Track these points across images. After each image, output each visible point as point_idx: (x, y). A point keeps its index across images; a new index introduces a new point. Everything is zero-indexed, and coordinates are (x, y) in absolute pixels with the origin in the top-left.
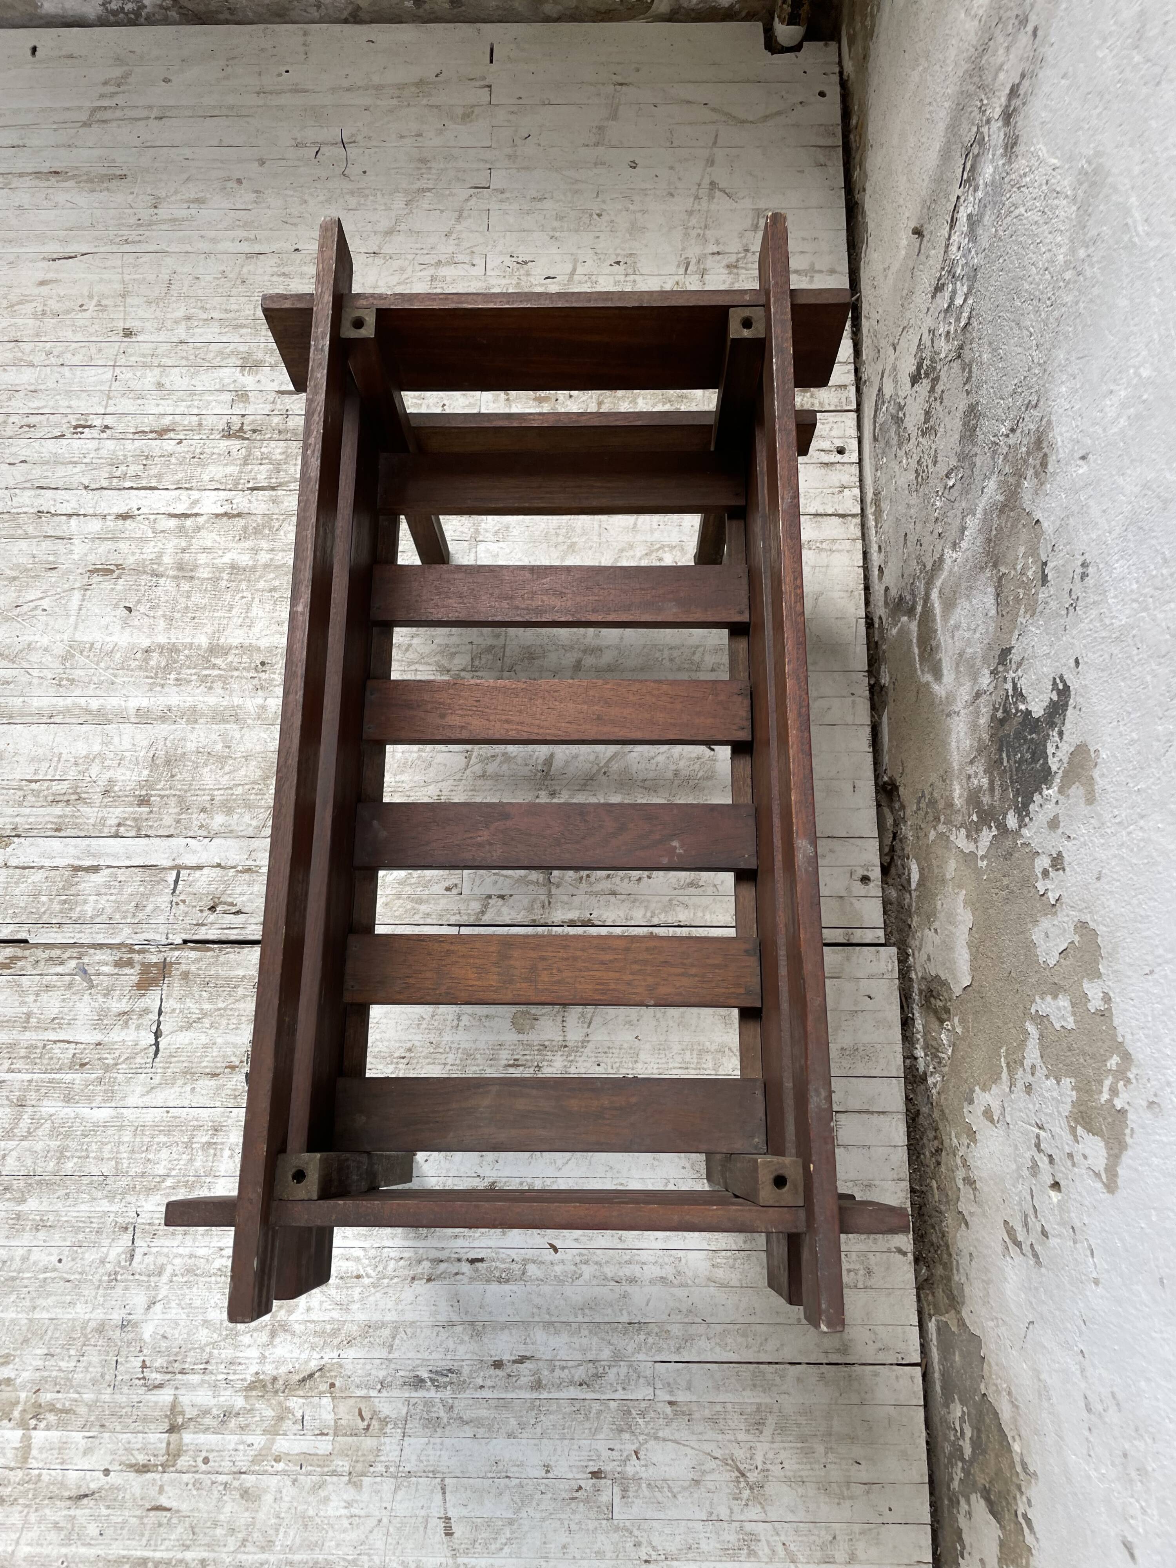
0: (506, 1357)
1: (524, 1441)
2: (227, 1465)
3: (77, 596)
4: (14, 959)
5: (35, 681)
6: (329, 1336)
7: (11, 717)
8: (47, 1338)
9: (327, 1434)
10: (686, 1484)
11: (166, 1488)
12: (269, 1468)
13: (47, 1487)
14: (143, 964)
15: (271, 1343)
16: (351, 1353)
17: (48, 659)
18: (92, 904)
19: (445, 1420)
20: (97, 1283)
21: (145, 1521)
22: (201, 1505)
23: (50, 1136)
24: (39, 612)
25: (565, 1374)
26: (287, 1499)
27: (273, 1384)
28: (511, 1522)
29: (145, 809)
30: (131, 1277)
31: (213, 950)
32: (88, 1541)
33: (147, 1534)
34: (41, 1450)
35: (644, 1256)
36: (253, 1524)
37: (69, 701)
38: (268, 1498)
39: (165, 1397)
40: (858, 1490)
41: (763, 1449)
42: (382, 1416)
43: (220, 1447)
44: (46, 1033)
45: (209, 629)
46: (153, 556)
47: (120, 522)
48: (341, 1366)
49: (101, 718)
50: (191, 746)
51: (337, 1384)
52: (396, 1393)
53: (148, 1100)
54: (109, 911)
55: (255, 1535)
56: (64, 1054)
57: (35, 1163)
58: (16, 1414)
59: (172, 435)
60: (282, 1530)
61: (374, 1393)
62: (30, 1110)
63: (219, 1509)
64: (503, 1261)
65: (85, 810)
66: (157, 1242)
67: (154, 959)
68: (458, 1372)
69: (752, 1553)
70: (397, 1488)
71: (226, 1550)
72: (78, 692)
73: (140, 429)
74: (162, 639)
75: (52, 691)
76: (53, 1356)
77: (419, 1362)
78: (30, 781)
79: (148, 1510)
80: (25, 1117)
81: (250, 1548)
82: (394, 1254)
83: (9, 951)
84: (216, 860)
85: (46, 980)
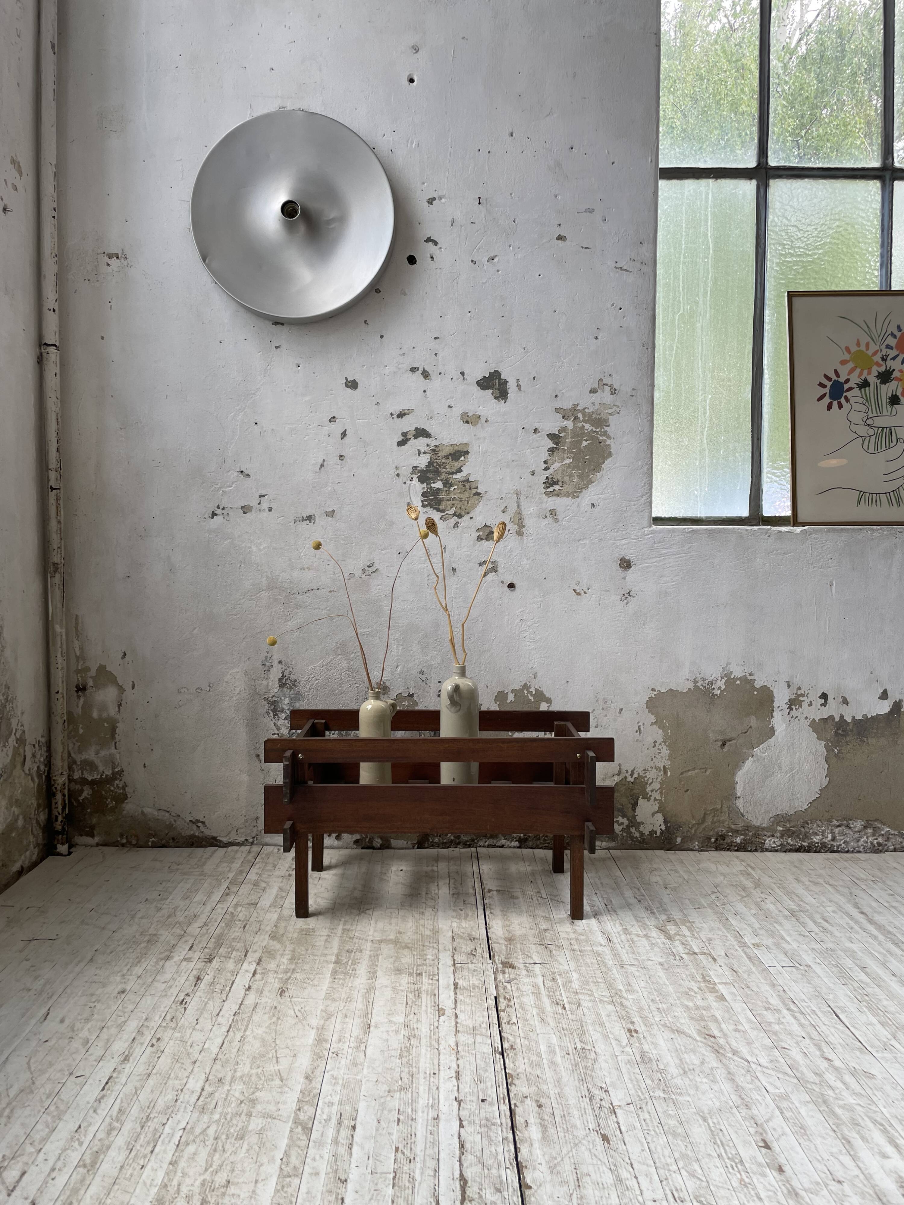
0: (636, 900)
2: (702, 944)
3: (295, 999)
11: (718, 954)
13: (735, 978)
14: (503, 968)
15: (652, 937)
16: (648, 923)
18: (474, 982)
20: (648, 971)
21: (732, 957)
22: (720, 948)
23: (589, 985)
24: (302, 1011)
28: (689, 899)
29: (424, 974)
31: (494, 954)
32: (749, 969)
34: (722, 980)
37: (360, 998)
38: (708, 936)
39: (684, 956)
40: (648, 858)
46: (277, 980)
47: (251, 991)
49: (370, 989)
50: (390, 966)
53: (566, 964)
56: (549, 984)
58: (711, 986)
59: (200, 977)
65: (423, 989)
67: (500, 966)
72: (355, 996)
73: (193, 985)
74: (328, 976)
75: (354, 1003)
78: (407, 1004)
79: (729, 957)
80: (582, 991)
81: (727, 938)
83: (501, 1000)
84: (450, 957)
85: (514, 989)
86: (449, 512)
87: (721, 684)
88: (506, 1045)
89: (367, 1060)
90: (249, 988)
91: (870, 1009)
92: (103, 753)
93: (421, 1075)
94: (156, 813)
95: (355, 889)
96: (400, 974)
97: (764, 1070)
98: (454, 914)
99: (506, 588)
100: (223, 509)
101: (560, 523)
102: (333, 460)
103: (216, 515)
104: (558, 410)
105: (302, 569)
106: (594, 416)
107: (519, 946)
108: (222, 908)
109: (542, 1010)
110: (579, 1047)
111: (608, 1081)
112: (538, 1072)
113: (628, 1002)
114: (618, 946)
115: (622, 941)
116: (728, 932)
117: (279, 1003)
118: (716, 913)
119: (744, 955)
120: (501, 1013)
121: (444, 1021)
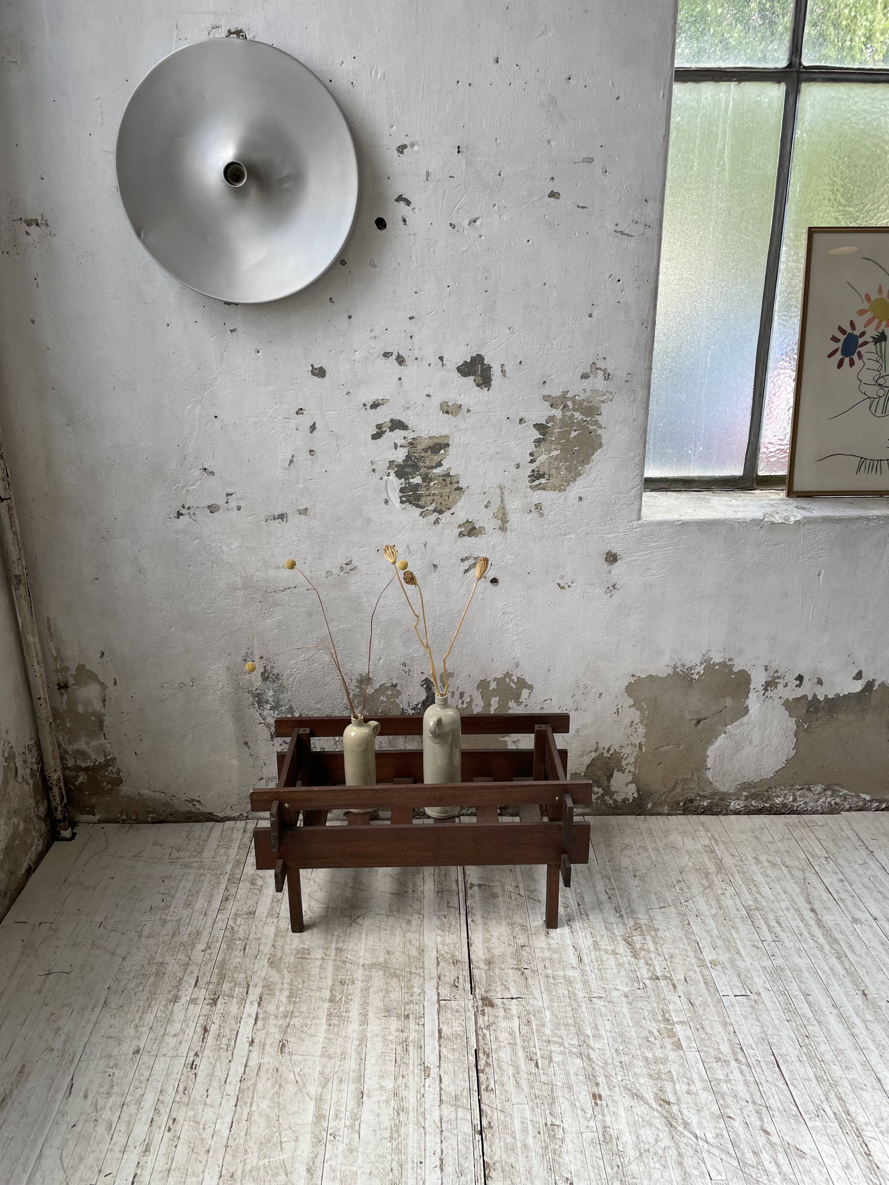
0: (607, 896)
1: (631, 891)
2: (664, 962)
3: (294, 1057)
4: (484, 1053)
5: (341, 1069)
6: (613, 939)
9: (645, 937)
10: (631, 859)
11: (678, 978)
12: (661, 952)
13: (692, 1014)
14: (483, 1006)
15: (620, 954)
16: (617, 933)
17: (329, 1066)
18: (457, 1029)
19: (631, 909)
20: (614, 1007)
21: (691, 984)
22: (680, 968)
23: (560, 1030)
24: (302, 1073)
25: (608, 883)
26: (669, 947)
27: (633, 952)
28: (655, 894)
29: (411, 1016)
30: (609, 997)
31: (475, 985)
32: (705, 1000)
33: (695, 982)
34: (679, 1018)
36: (680, 954)
37: (354, 1053)
38: (671, 951)
39: (648, 982)
40: (621, 828)
41: (616, 844)
42: (634, 924)
43: (659, 965)
45: (321, 1002)
46: (277, 1029)
47: (254, 1044)
48: (622, 935)
49: (363, 1040)
50: (381, 1004)
51: (628, 936)
52: (626, 921)
53: (540, 1000)
54: (459, 1022)
55: (684, 953)
56: (525, 1029)
57: (572, 1034)
58: (669, 1027)
59: (208, 1026)
60: (679, 947)
61: (628, 927)
62: (551, 1039)
63: (679, 964)
65: (411, 1038)
66: (594, 991)
67: (480, 1003)
68: (615, 907)
69: (645, 847)
70: (655, 920)
72: (349, 1050)
73: (201, 1040)
74: (324, 1021)
75: (348, 1061)
77: (615, 916)
78: (396, 1062)
81: (688, 954)
82: (581, 924)
83: (481, 1055)
84: (435, 990)
85: (493, 1039)
86: (429, 508)
87: (701, 669)
88: (485, 1123)
89: (361, 1143)
90: (252, 1041)
91: (810, 1057)
92: (94, 743)
93: (410, 1165)
94: (152, 794)
95: (346, 884)
96: (390, 1016)
97: (710, 1148)
98: (438, 923)
99: (489, 583)
100: (189, 508)
101: (545, 517)
102: (303, 456)
103: (182, 515)
104: (546, 398)
105: (278, 568)
106: (585, 404)
107: (497, 971)
108: (223, 921)
109: (517, 1069)
110: (549, 1123)
111: (573, 1168)
112: (512, 1160)
113: (594, 1054)
114: (588, 968)
115: (592, 961)
116: (689, 944)
117: (280, 1063)
118: (679, 914)
119: (701, 979)
120: (481, 1075)
121: (430, 1087)
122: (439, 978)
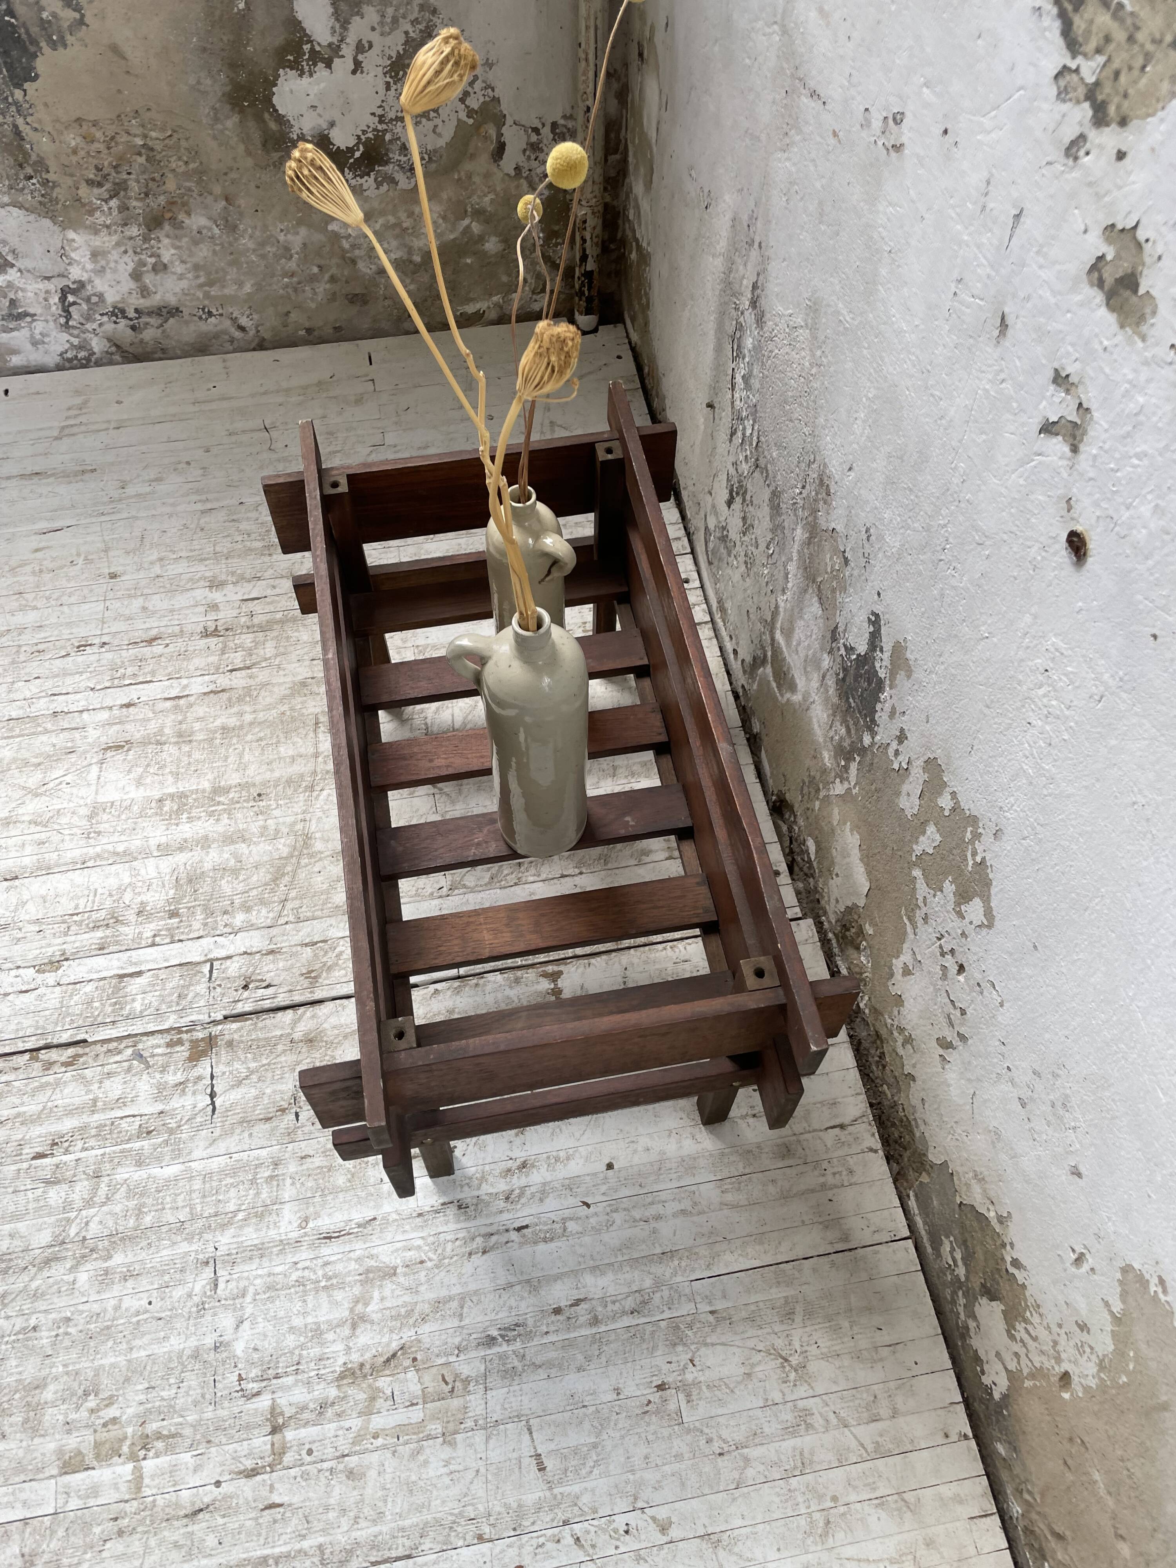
0: (563, 1304)
1: (593, 1372)
2: (330, 1452)
3: (95, 769)
4: (76, 1057)
5: (67, 838)
6: (405, 1317)
7: (49, 869)
8: (146, 1373)
9: (417, 1404)
10: (740, 1379)
11: (276, 1486)
12: (369, 1446)
13: (163, 1510)
14: (191, 1041)
15: (353, 1335)
16: (426, 1328)
17: (75, 820)
18: (140, 1001)
19: (520, 1369)
20: (187, 1316)
21: (261, 1521)
22: (311, 1494)
23: (128, 1198)
24: (64, 785)
25: (617, 1307)
26: (389, 1470)
27: (361, 1369)
28: (595, 1446)
29: (176, 920)
30: (218, 1304)
31: (251, 1019)
32: (209, 1552)
33: (264, 1532)
34: (153, 1477)
35: (663, 1196)
36: (363, 1501)
37: (98, 849)
38: (372, 1474)
39: (264, 1403)
40: (885, 1352)
41: (798, 1336)
42: (463, 1377)
43: (321, 1437)
44: (113, 1112)
45: (210, 776)
46: (156, 730)
47: (124, 710)
48: (419, 1341)
49: (127, 857)
50: (207, 866)
51: (419, 1357)
52: (473, 1354)
53: (210, 1151)
54: (155, 1004)
55: (366, 1511)
56: (130, 1126)
57: (116, 1223)
58: (125, 1449)
59: (159, 641)
60: (390, 1499)
61: (452, 1359)
62: (106, 1179)
63: (328, 1494)
64: (546, 1224)
65: (123, 929)
66: (237, 1269)
67: (200, 1035)
68: (524, 1325)
69: (809, 1426)
70: (488, 1438)
71: (339, 1531)
72: (105, 841)
73: (132, 641)
74: (172, 790)
75: (83, 842)
76: (154, 1388)
77: (488, 1323)
78: (72, 915)
79: (262, 1510)
80: (102, 1185)
81: (363, 1524)
82: (450, 1237)
83: (71, 1051)
84: (243, 949)
85: (107, 1069)
96: (177, 886)
113: (62, 1271)
114: (304, 1255)
115: (327, 1264)
116: (403, 1529)
117: (85, 752)
118: (520, 1512)
119: (277, 1551)
120: (27, 1056)
121: (17, 977)
122: (272, 952)
